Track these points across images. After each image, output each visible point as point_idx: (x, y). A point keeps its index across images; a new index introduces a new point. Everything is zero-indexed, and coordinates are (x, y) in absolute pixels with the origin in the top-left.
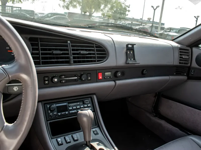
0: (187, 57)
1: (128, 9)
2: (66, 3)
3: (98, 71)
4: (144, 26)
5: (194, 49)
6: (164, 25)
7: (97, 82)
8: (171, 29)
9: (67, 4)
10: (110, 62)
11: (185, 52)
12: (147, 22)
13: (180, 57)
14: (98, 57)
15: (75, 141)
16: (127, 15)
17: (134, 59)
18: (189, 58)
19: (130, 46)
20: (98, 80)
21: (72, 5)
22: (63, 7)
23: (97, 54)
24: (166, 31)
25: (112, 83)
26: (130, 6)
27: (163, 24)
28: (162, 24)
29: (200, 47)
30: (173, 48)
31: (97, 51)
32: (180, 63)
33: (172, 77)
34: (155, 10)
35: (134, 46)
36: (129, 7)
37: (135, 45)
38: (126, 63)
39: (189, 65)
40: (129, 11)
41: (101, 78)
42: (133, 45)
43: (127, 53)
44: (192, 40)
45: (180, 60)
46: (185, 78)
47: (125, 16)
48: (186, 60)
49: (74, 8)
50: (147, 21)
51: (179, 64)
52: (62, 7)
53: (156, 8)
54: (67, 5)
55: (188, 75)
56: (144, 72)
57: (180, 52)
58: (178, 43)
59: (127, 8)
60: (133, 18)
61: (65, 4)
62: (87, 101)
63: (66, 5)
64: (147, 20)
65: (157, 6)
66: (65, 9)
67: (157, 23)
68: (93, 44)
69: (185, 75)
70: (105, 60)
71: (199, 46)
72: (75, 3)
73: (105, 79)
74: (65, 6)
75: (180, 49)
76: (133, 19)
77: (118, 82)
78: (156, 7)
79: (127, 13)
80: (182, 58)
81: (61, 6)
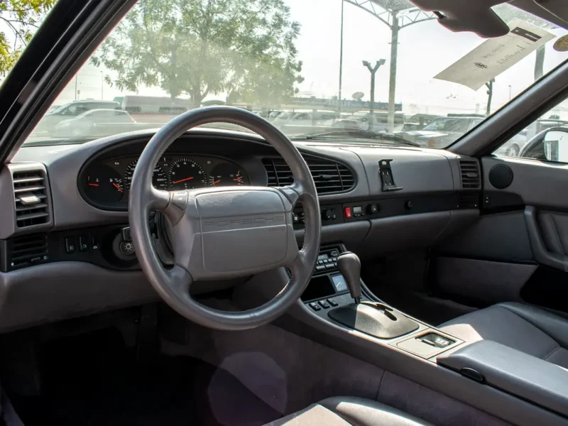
0: (474, 175)
1: (296, 74)
2: (127, 72)
3: (344, 205)
4: (344, 117)
5: (484, 160)
6: (401, 110)
7: (344, 222)
8: (423, 120)
9: (128, 76)
10: (360, 190)
11: (470, 167)
12: (353, 105)
13: (463, 176)
14: (345, 183)
15: (333, 305)
16: (297, 91)
17: (393, 184)
18: (478, 176)
19: (384, 163)
20: (346, 220)
21: (143, 78)
22: (117, 84)
23: (343, 178)
24: (409, 127)
25: (366, 223)
26: (302, 67)
27: (399, 107)
28: (396, 105)
29: (494, 156)
30: (449, 161)
31: (342, 173)
32: (464, 186)
33: (453, 213)
34: (373, 72)
35: (390, 162)
36: (299, 70)
37: (392, 160)
38: (382, 190)
39: (480, 188)
40: (301, 80)
41: (349, 215)
42: (388, 161)
43: (381, 174)
44: (478, 145)
45: (463, 181)
46: (476, 212)
47: (292, 94)
48: (473, 179)
49: (150, 84)
50: (353, 102)
51: (462, 188)
52: (114, 84)
53: (377, 68)
54: (130, 78)
55: (480, 207)
56: (409, 205)
57: (462, 167)
58: (455, 152)
59: (294, 71)
60: (313, 98)
61: (125, 76)
62: (334, 253)
63: (127, 79)
64: (352, 99)
65: (379, 60)
66: (125, 88)
67: (382, 106)
68: (334, 163)
69: (475, 208)
70: (353, 186)
71: (493, 154)
72: (152, 72)
73: (355, 218)
74: (125, 81)
75: (461, 162)
76: (312, 101)
77: (374, 221)
78: (376, 64)
79: (296, 85)
80: (466, 176)
81: (112, 81)
